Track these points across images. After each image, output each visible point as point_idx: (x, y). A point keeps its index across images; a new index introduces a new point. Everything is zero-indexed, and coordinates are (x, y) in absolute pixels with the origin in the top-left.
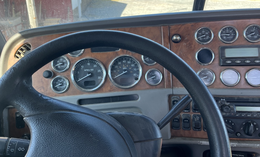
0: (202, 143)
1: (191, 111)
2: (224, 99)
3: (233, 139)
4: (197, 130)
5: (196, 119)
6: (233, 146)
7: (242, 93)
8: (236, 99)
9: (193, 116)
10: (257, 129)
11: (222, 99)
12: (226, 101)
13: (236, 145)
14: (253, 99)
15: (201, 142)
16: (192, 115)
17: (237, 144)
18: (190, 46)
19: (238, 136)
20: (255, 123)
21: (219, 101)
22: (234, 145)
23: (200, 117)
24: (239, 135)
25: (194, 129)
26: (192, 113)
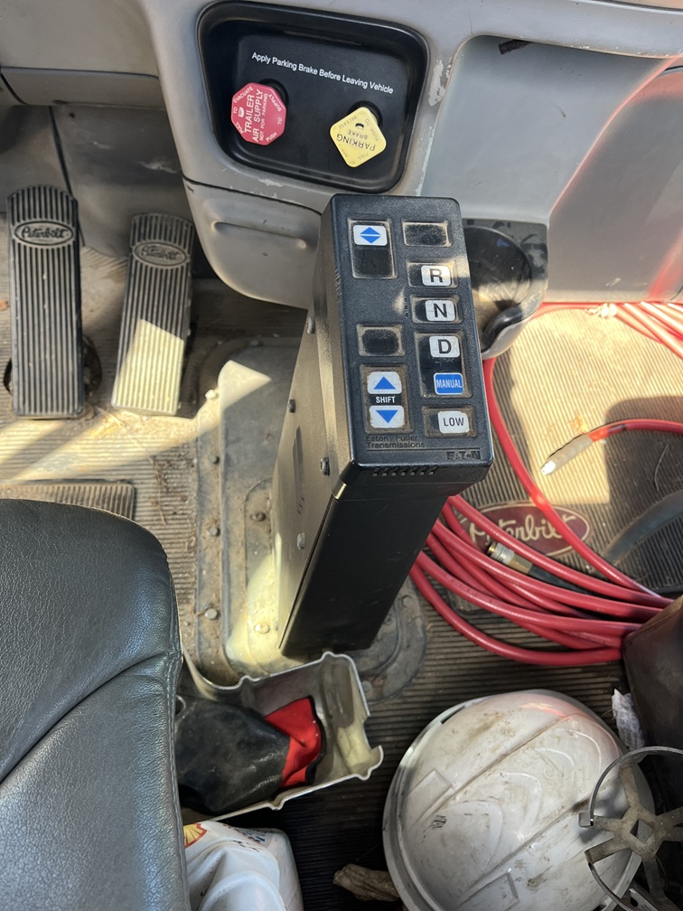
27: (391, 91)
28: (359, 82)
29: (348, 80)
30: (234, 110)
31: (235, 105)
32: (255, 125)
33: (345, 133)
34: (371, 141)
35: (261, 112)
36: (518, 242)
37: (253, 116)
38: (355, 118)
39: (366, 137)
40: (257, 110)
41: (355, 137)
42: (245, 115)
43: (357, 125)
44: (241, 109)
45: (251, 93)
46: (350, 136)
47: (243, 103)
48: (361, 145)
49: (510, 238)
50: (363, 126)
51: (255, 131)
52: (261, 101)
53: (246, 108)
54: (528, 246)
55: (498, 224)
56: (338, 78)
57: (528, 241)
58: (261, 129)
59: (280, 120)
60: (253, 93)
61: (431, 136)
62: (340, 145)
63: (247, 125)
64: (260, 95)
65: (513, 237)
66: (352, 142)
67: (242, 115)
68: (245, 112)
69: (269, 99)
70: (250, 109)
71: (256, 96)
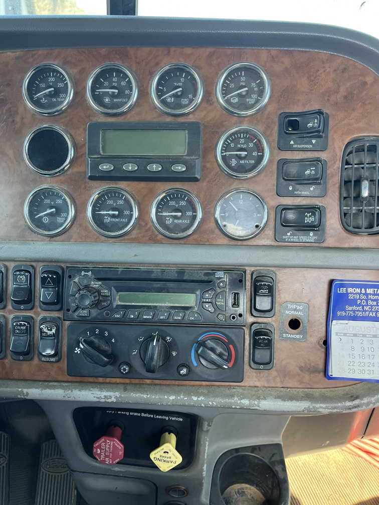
0: (27, 394)
1: (10, 307)
2: (90, 273)
3: (114, 380)
4: (21, 358)
5: (19, 327)
6: (107, 401)
7: (135, 255)
8: (119, 273)
9: (13, 319)
10: (174, 354)
11: (83, 273)
12: (93, 277)
13: (116, 397)
14: (163, 271)
15: (25, 391)
16: (11, 316)
17: (117, 394)
18: (10, 120)
19: (122, 373)
20: (168, 338)
21: (75, 277)
22: (111, 397)
23: (28, 323)
24: (125, 370)
25: (15, 357)
26: (10, 312)
27: (181, 420)
28: (164, 417)
29: (157, 417)
30: (95, 450)
31: (95, 448)
32: (106, 456)
33: (158, 456)
34: (173, 459)
35: (110, 450)
36: (267, 461)
37: (105, 453)
38: (163, 449)
39: (170, 458)
40: (107, 449)
41: (164, 458)
42: (101, 452)
43: (164, 452)
44: (99, 450)
45: (103, 442)
46: (161, 458)
47: (99, 447)
48: (168, 462)
49: (262, 459)
50: (168, 453)
51: (107, 459)
52: (109, 445)
53: (101, 449)
54: (273, 463)
55: (253, 449)
56: (152, 416)
57: (273, 459)
58: (110, 458)
59: (121, 453)
60: (105, 442)
61: (207, 441)
62: (157, 463)
63: (102, 457)
64: (108, 443)
65: (263, 457)
66: (163, 461)
67: (99, 452)
68: (101, 451)
69: (114, 444)
70: (103, 449)
71: (106, 443)
